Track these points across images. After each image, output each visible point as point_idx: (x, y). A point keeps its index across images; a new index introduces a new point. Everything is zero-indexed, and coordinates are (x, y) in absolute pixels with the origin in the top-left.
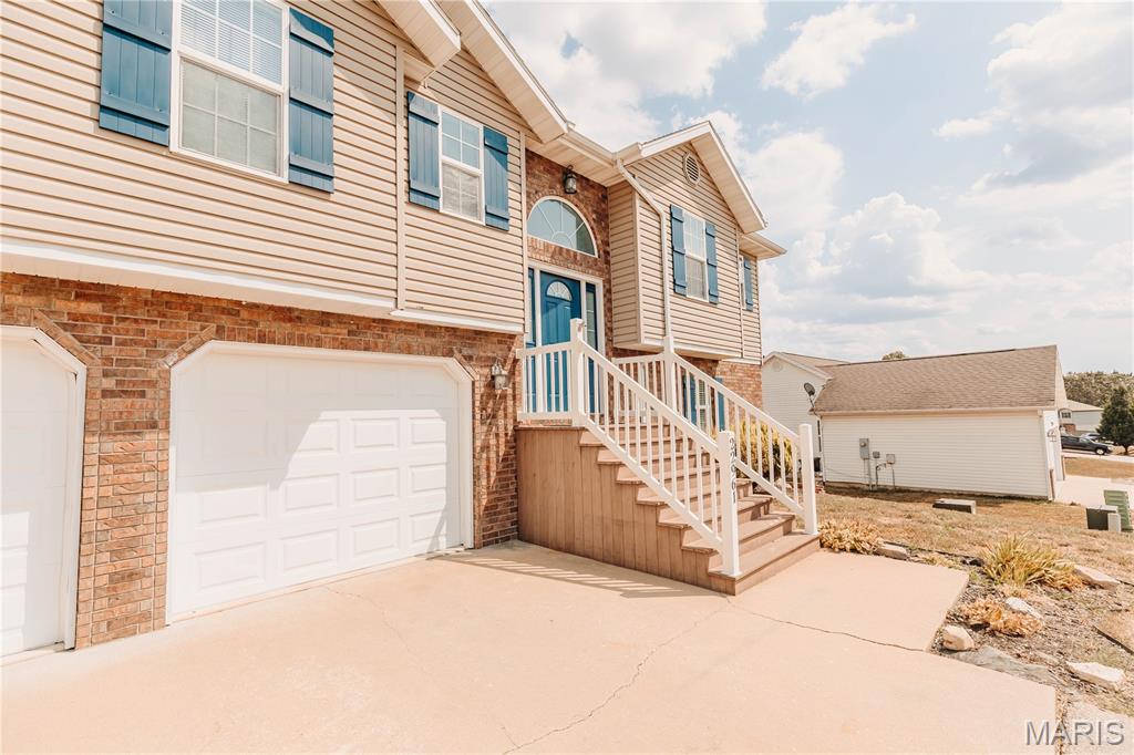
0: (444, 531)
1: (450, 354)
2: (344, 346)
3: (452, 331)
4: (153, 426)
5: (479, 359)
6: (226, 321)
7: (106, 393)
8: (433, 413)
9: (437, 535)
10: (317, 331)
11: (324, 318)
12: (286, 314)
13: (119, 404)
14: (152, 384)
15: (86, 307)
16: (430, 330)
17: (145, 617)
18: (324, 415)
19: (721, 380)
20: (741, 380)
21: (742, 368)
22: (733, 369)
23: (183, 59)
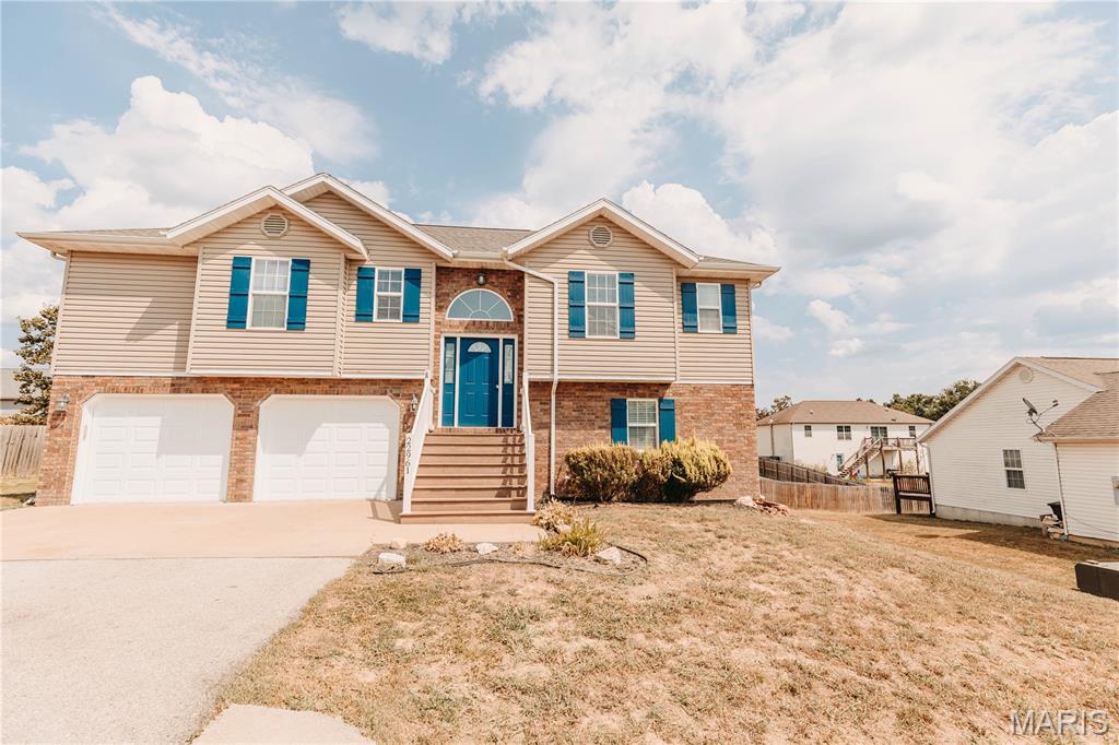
0: (385, 488)
1: (385, 393)
2: (326, 393)
3: (388, 381)
4: (251, 427)
5: (404, 395)
6: (278, 386)
7: (239, 415)
8: (381, 425)
9: (380, 490)
10: (314, 387)
11: (318, 381)
12: (302, 381)
13: (242, 419)
14: (252, 412)
15: (237, 386)
16: (373, 382)
17: (245, 497)
18: (324, 425)
19: (673, 401)
20: (712, 400)
21: (715, 389)
22: (696, 390)
23: (254, 295)
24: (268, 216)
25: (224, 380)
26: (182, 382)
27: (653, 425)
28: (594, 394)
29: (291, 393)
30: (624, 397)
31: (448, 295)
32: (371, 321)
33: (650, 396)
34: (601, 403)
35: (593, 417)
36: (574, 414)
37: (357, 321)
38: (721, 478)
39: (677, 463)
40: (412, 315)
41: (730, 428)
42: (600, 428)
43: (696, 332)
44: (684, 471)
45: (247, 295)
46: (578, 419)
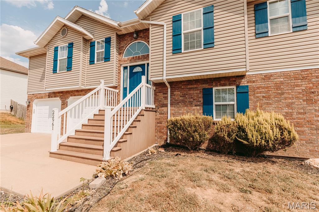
7: (62, 105)
12: (77, 91)
19: (247, 86)
20: (282, 83)
21: (286, 75)
22: (267, 77)
23: (59, 60)
24: (62, 30)
25: (59, 92)
26: (50, 94)
27: (232, 103)
28: (192, 86)
29: (75, 96)
30: (212, 87)
31: (123, 47)
32: (94, 64)
33: (230, 85)
34: (196, 92)
35: (192, 100)
36: (181, 98)
37: (90, 64)
38: (286, 143)
39: (241, 129)
40: (107, 58)
41: (300, 104)
42: (196, 106)
43: (268, 36)
44: (247, 135)
45: (57, 60)
46: (184, 102)
